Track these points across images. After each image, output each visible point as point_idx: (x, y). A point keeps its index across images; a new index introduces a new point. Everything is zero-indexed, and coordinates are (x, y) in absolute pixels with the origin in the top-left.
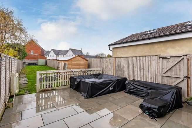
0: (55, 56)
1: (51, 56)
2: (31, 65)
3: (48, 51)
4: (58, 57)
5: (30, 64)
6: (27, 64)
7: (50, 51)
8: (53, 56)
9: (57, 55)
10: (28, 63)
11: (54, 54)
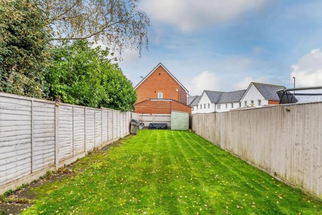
0: (212, 106)
1: (203, 106)
2: (155, 128)
3: (197, 97)
4: (219, 107)
5: (152, 127)
6: (147, 124)
7: (201, 97)
8: (207, 106)
9: (216, 104)
10: (149, 123)
11: (210, 102)
